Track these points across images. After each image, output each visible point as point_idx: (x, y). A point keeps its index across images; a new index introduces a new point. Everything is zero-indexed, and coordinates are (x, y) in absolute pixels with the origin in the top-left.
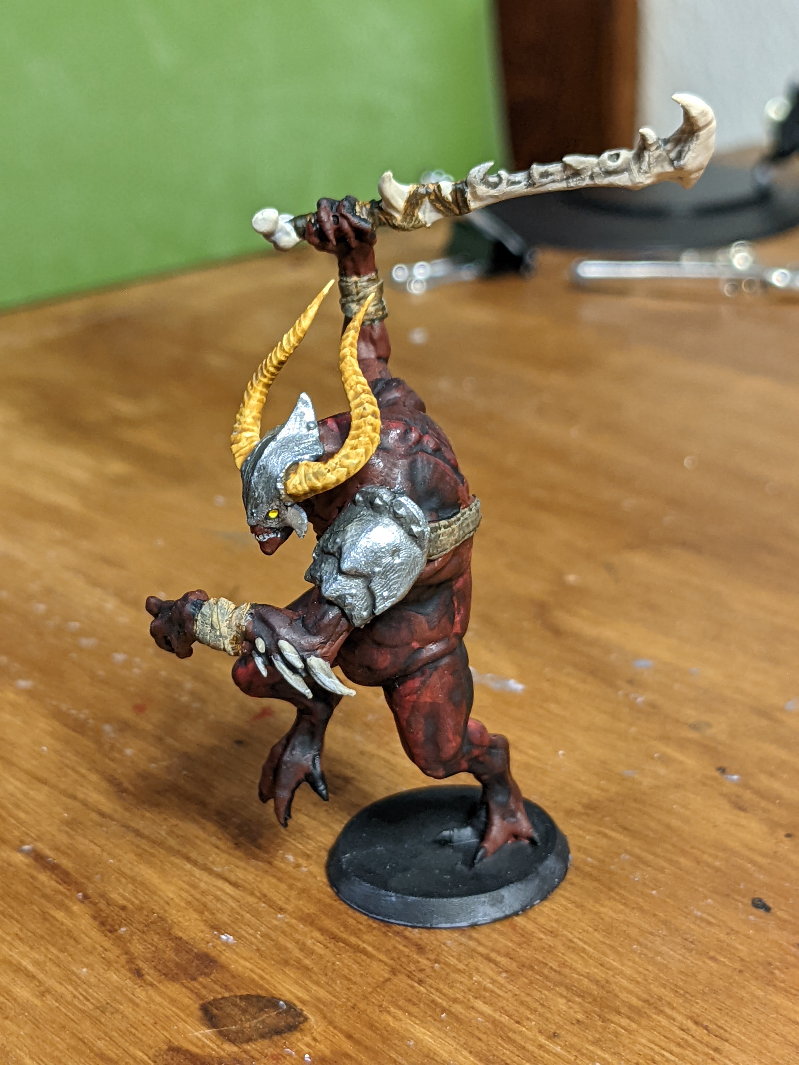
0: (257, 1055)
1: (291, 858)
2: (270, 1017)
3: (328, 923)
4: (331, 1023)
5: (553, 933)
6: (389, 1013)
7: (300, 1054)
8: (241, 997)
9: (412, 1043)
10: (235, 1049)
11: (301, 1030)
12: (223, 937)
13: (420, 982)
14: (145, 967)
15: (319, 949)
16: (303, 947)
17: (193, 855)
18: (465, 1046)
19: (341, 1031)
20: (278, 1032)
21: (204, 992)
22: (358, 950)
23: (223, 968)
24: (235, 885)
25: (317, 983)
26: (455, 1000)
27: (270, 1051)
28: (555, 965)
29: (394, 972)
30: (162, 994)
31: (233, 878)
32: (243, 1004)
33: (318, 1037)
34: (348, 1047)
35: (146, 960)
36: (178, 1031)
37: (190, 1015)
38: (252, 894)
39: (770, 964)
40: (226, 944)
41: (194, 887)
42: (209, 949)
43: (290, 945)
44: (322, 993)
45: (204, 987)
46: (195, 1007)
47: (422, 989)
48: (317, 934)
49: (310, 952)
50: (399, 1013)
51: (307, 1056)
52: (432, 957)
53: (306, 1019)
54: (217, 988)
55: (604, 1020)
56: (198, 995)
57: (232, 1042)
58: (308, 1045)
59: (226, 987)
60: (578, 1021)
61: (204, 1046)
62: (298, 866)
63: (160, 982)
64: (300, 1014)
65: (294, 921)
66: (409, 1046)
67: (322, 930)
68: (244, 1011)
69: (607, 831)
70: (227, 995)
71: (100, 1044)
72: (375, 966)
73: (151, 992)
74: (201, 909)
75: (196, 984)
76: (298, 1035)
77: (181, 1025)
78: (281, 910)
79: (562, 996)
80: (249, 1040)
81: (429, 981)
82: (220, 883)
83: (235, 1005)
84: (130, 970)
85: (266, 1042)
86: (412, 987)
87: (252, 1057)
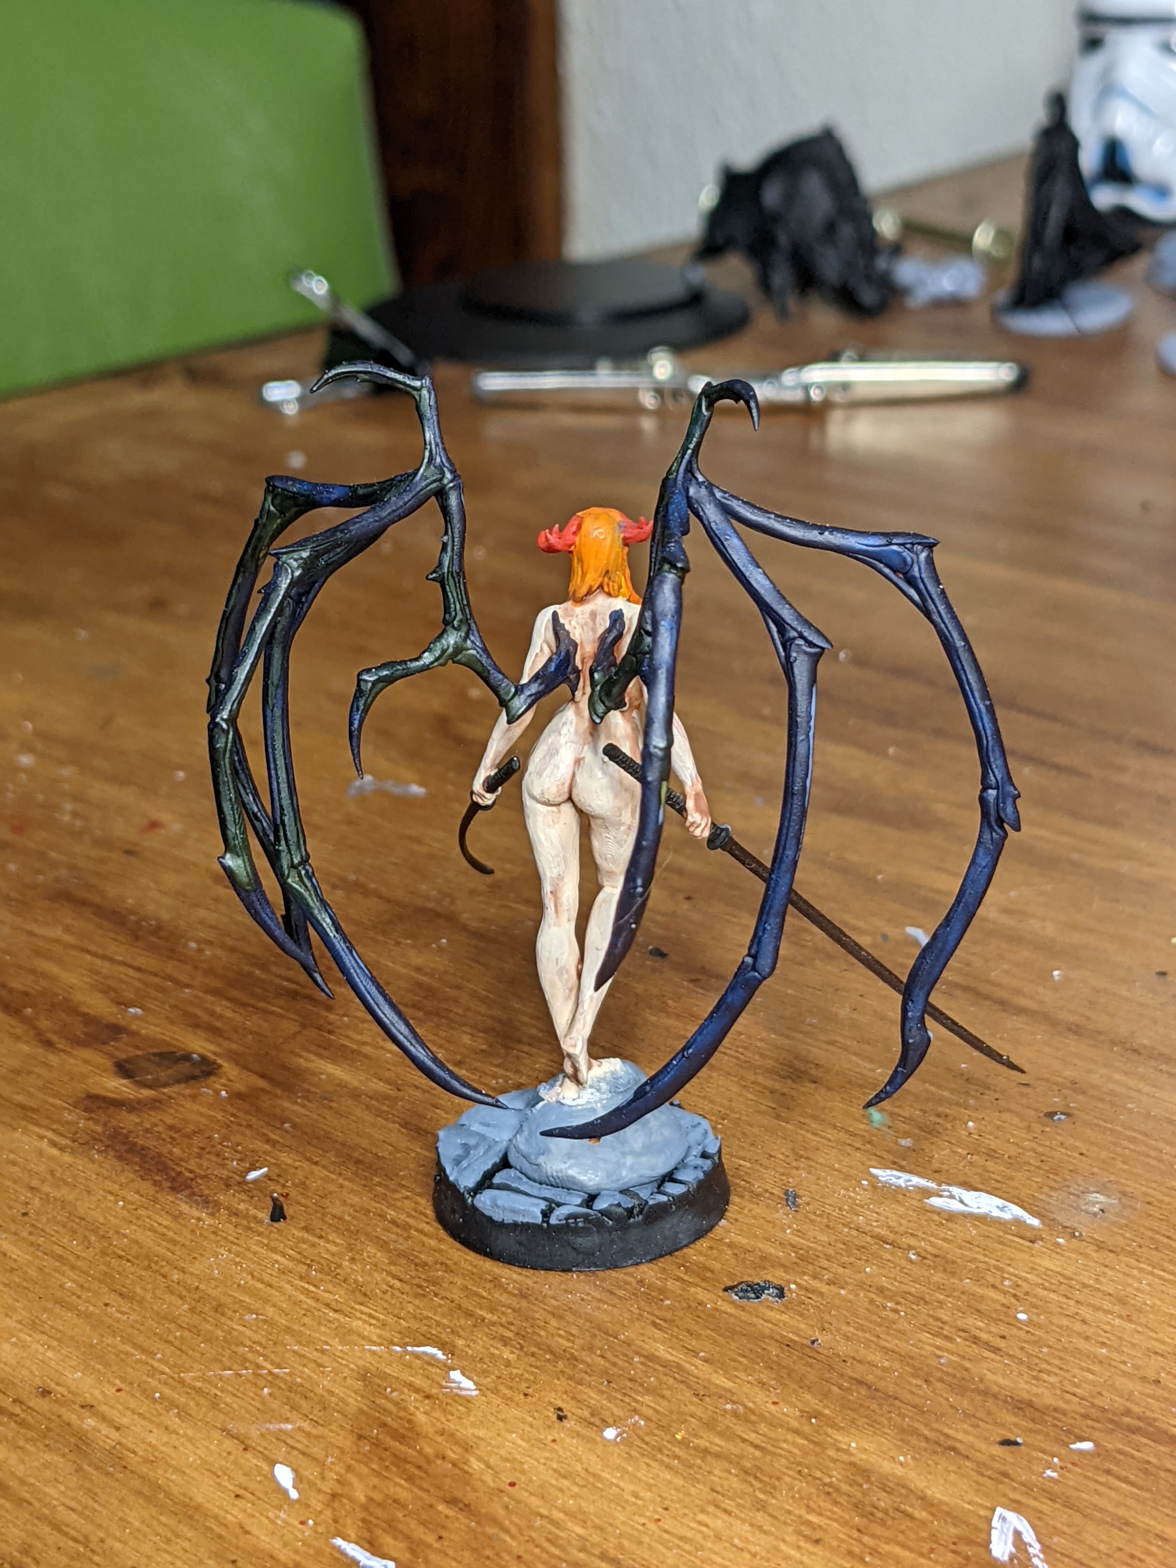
0: (174, 1095)
1: (193, 945)
2: (184, 1068)
3: (236, 994)
4: (245, 1067)
5: (459, 987)
6: (301, 1056)
7: (217, 1092)
8: (155, 1055)
9: (323, 1077)
10: (153, 1092)
11: (215, 1075)
12: (132, 1010)
13: (330, 1032)
14: (55, 1038)
15: (229, 1014)
16: (212, 1014)
17: (93, 948)
18: (376, 1075)
19: (256, 1073)
20: (194, 1078)
21: (117, 1053)
22: (266, 1012)
23: (134, 1034)
24: (139, 969)
25: (229, 1039)
26: (365, 1044)
27: (187, 1092)
28: (460, 1012)
29: (304, 1026)
30: (75, 1057)
31: (136, 964)
32: (157, 1059)
33: (232, 1078)
34: (262, 1083)
35: (56, 1033)
36: (95, 1084)
37: (105, 1071)
38: (156, 975)
39: (663, 996)
40: (135, 1017)
41: (97, 973)
42: (119, 1020)
43: (200, 1013)
44: (234, 1047)
45: (117, 1049)
46: (109, 1064)
47: (332, 1037)
48: (224, 1002)
49: (220, 1017)
50: (312, 1057)
51: (223, 1093)
52: (341, 1012)
53: (220, 1066)
54: (130, 1049)
55: (507, 1048)
56: (111, 1055)
57: (150, 1087)
58: (224, 1085)
59: (138, 1047)
60: (482, 1051)
61: (122, 1091)
62: (200, 951)
63: (72, 1048)
64: (214, 1063)
65: (201, 994)
66: (320, 1079)
67: (230, 999)
68: (158, 1065)
69: (511, 904)
70: (139, 1053)
71: (20, 1098)
72: (284, 1024)
73: (63, 1056)
74: (106, 990)
75: (109, 1048)
76: (213, 1078)
77: (97, 1079)
78: (188, 986)
79: (466, 1033)
80: (166, 1085)
81: (338, 1031)
82: (122, 969)
83: (149, 1060)
84: (41, 1041)
85: (183, 1085)
86: (322, 1036)
87: (171, 1098)
